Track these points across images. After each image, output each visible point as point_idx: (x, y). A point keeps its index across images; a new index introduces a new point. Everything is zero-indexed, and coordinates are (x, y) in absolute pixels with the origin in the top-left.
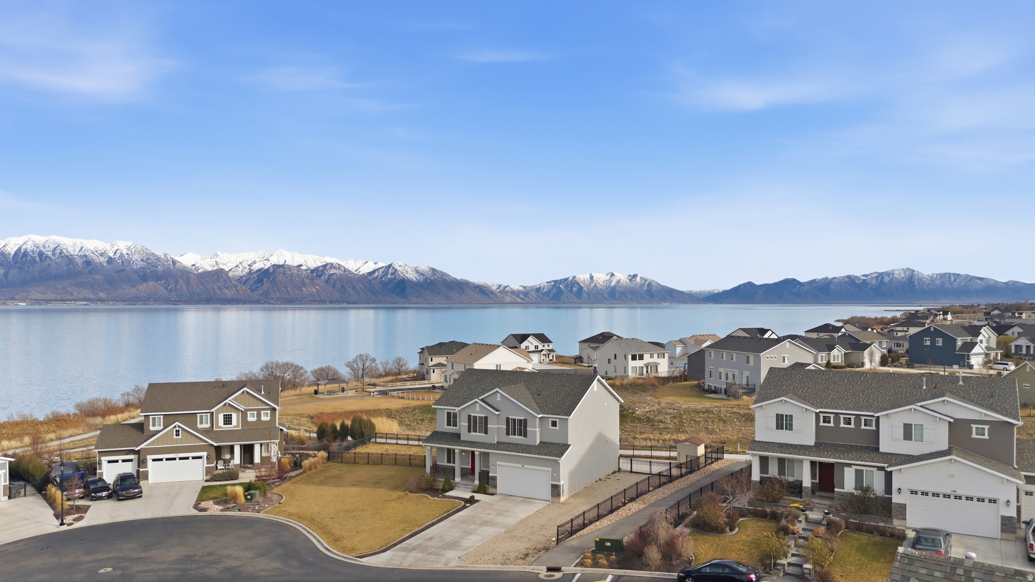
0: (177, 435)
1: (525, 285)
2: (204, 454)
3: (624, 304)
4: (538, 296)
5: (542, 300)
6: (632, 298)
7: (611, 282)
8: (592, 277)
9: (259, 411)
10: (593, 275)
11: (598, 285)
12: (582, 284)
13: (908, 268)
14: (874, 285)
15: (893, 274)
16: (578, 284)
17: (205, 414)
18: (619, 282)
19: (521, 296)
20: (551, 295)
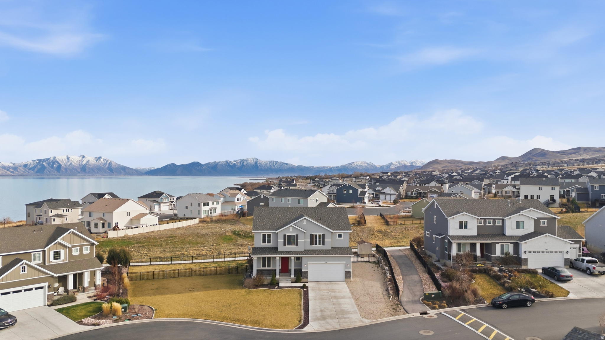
0: (24, 270)
1: (14, 162)
2: (46, 284)
3: (93, 176)
4: (26, 170)
5: (29, 173)
6: (98, 172)
7: (82, 162)
8: (68, 158)
9: (81, 247)
10: (69, 156)
11: (73, 163)
12: (60, 163)
13: (255, 158)
14: (239, 166)
15: (248, 161)
16: (58, 162)
17: (38, 252)
18: (88, 161)
19: (11, 170)
20: (36, 170)
